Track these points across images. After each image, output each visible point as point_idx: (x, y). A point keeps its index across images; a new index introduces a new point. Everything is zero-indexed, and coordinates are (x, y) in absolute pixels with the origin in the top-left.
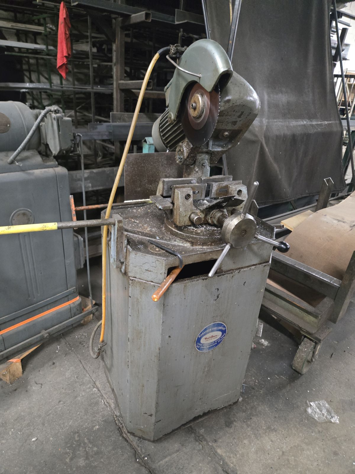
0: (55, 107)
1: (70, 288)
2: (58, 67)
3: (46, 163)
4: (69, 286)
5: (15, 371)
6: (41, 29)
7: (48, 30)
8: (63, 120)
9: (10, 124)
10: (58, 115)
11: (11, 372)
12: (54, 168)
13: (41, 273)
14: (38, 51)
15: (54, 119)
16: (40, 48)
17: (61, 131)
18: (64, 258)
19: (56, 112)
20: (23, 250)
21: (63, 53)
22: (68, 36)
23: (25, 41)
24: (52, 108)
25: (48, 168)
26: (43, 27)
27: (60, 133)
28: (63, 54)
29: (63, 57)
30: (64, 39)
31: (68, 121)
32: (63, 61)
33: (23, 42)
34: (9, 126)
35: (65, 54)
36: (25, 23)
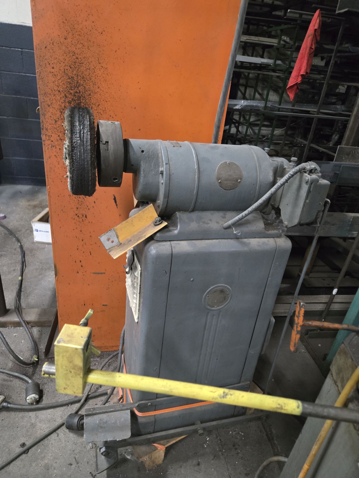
0: (312, 165)
1: (243, 382)
2: (288, 86)
3: (268, 231)
4: (243, 379)
5: (156, 458)
6: (274, 42)
7: (282, 42)
8: (318, 183)
9: (241, 179)
10: (314, 176)
11: (152, 459)
12: (275, 238)
13: (217, 359)
14: (262, 65)
15: (307, 182)
16: (267, 63)
17: (309, 199)
18: (248, 347)
19: (311, 172)
20: (206, 331)
21: (300, 70)
22: (312, 50)
23: (250, 54)
24: (307, 165)
25: (268, 237)
26: (277, 40)
27: (307, 201)
28: (299, 73)
29: (298, 76)
30: (306, 54)
31: (325, 185)
32: (297, 81)
33: (248, 56)
34: (240, 182)
35: (303, 72)
36: (256, 35)
